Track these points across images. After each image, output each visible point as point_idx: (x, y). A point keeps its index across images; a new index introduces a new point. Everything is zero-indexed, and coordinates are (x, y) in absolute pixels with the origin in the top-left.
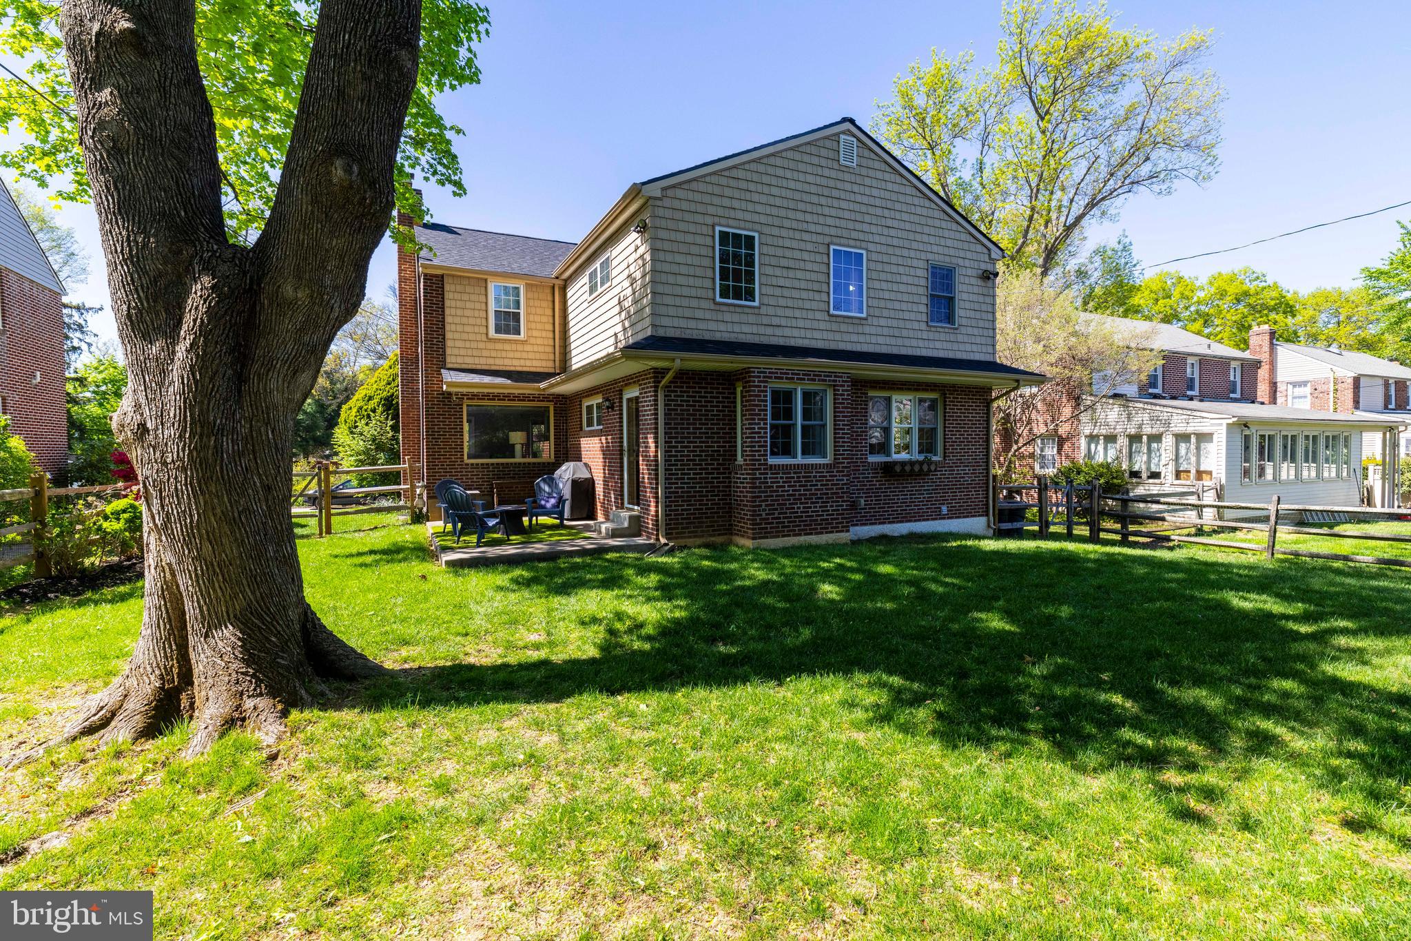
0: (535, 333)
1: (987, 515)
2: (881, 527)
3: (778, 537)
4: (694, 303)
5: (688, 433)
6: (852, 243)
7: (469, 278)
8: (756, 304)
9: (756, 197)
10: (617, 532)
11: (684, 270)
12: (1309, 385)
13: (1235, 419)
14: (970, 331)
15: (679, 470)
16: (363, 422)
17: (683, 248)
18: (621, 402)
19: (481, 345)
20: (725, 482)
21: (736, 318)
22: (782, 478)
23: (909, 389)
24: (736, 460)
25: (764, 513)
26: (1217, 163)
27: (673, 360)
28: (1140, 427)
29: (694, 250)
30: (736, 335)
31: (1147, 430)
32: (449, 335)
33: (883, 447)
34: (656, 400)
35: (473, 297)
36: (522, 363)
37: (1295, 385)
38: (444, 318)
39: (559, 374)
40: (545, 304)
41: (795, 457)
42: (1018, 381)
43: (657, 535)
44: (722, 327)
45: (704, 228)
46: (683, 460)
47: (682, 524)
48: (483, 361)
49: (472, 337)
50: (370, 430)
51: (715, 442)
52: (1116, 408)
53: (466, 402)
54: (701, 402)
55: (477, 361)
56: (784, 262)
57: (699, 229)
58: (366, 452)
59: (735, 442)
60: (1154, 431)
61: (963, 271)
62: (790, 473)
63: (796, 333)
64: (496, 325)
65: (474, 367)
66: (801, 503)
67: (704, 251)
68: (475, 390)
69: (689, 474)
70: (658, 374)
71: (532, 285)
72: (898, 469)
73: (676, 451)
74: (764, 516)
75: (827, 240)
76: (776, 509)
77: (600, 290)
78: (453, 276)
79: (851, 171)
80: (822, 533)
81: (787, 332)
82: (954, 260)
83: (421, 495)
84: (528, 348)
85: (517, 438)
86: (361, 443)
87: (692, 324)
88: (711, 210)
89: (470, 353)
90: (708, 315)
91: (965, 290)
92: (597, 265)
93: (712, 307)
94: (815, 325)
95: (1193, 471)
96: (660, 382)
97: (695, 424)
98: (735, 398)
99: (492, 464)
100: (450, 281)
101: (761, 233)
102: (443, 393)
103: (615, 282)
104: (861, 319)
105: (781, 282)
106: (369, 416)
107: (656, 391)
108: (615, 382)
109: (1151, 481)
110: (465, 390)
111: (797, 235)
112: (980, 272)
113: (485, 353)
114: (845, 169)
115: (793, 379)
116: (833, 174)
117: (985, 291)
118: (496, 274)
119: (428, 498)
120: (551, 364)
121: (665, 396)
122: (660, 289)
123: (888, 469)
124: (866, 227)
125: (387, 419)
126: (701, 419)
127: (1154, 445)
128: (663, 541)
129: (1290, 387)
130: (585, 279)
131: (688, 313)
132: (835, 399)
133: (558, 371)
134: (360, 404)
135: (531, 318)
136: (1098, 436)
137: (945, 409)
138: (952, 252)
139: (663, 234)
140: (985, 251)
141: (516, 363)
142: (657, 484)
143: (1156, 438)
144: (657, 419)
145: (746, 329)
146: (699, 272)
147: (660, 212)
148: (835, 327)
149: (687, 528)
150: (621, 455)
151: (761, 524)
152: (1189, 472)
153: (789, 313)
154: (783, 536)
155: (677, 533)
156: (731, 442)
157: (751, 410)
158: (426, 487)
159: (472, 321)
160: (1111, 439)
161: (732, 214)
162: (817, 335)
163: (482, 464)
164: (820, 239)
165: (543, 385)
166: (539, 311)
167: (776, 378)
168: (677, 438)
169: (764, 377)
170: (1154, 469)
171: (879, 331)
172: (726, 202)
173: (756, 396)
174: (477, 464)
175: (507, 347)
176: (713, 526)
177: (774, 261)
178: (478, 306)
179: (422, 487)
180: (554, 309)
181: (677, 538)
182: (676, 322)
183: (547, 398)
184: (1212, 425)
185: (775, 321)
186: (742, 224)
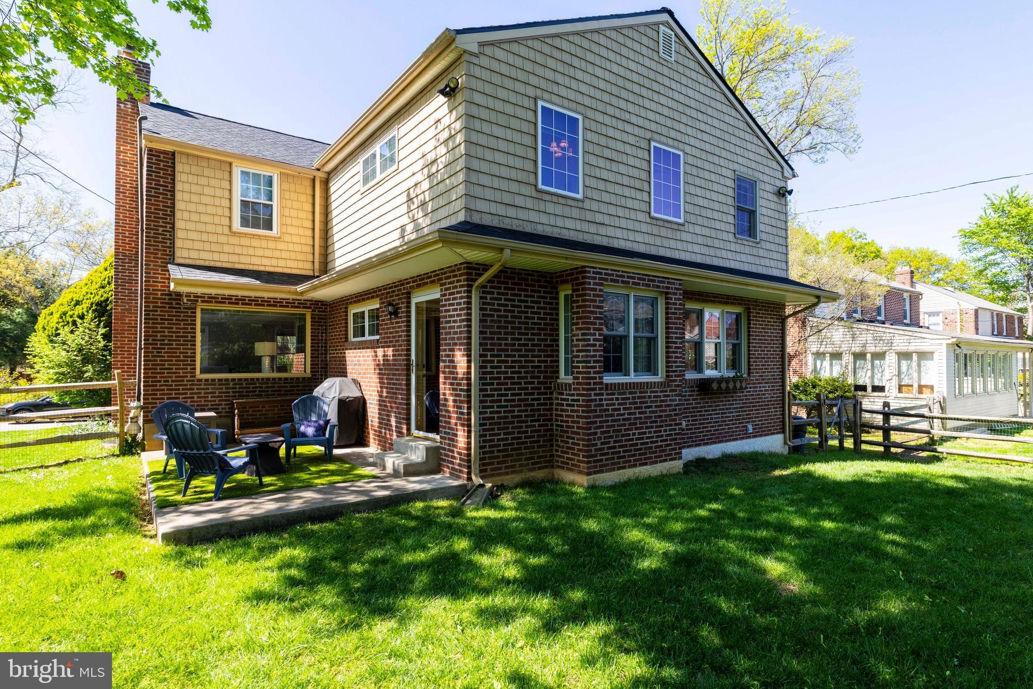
0: (291, 230)
1: (784, 432)
2: (697, 449)
3: (613, 470)
4: (514, 187)
5: (506, 345)
6: (670, 142)
7: (208, 159)
8: (580, 196)
9: (580, 75)
10: (411, 469)
11: (502, 146)
12: (941, 315)
13: (955, 340)
14: (769, 246)
15: (496, 390)
16: (67, 329)
17: (502, 120)
18: (409, 307)
19: (223, 239)
20: (545, 404)
21: (559, 210)
22: (617, 399)
23: (720, 302)
24: (558, 378)
25: (599, 442)
26: (860, 140)
27: (501, 250)
28: (864, 346)
29: (515, 123)
30: (558, 230)
31: (871, 349)
32: (179, 224)
33: (698, 365)
34: (469, 303)
35: (213, 182)
36: (274, 262)
37: (930, 314)
38: (174, 204)
39: (318, 277)
40: (303, 198)
41: (627, 374)
42: (818, 297)
43: (469, 473)
44: (544, 219)
45: (526, 100)
46: (500, 378)
47: (498, 457)
48: (224, 257)
49: (210, 228)
50: (76, 339)
51: (537, 356)
52: (841, 330)
53: (200, 306)
54: (520, 307)
55: (216, 257)
56: (607, 153)
57: (520, 100)
58: (70, 364)
59: (558, 356)
60: (878, 350)
61: (762, 186)
62: (625, 393)
63: (619, 233)
64: (242, 218)
65: (212, 264)
66: (636, 429)
67: (525, 127)
68: (213, 292)
69: (507, 395)
70: (473, 270)
71: (288, 175)
72: (715, 386)
73: (491, 367)
74: (599, 446)
75: (648, 135)
76: (611, 437)
77: (379, 177)
78: (188, 155)
79: (670, 65)
80: (656, 462)
81: (611, 232)
82: (756, 174)
83: (135, 419)
84: (281, 246)
85: (263, 349)
86: (64, 353)
87: (511, 212)
88: (533, 80)
89: (207, 247)
90: (529, 203)
91: (765, 204)
92: (377, 148)
93: (534, 194)
94: (637, 226)
95: (916, 386)
96: (475, 280)
97: (514, 334)
98: (557, 304)
99: (233, 380)
100: (184, 159)
101: (585, 117)
102: (170, 294)
103: (403, 165)
104: (679, 224)
105: (605, 175)
106: (74, 323)
107: (470, 292)
108: (402, 283)
109: (876, 394)
110: (199, 291)
111: (620, 125)
112: (775, 188)
113: (227, 249)
114: (664, 62)
115: (628, 283)
116: (654, 65)
117: (779, 208)
118: (243, 158)
119: (145, 422)
120: (309, 266)
121: (481, 298)
122: (475, 164)
123: (704, 386)
124: (682, 128)
125: (98, 326)
126: (520, 328)
127: (877, 362)
128: (476, 480)
129: (926, 316)
130: (357, 168)
131: (507, 199)
132: (667, 308)
133: (317, 274)
134: (62, 309)
135: (287, 212)
136: (824, 354)
137: (749, 324)
138: (754, 165)
139: (478, 98)
140: (779, 169)
141: (266, 262)
142: (469, 408)
143: (880, 356)
144: (470, 326)
145: (570, 224)
146: (519, 151)
147: (477, 72)
148: (655, 230)
149: (504, 462)
150: (408, 370)
151: (595, 456)
152: (912, 386)
153: (612, 210)
154: (619, 469)
155: (492, 470)
156: (552, 356)
157: (585, 317)
158: (142, 408)
159: (210, 210)
160: (836, 356)
161: (555, 88)
162: (639, 237)
163: (220, 380)
164: (641, 133)
165: (300, 288)
166: (296, 205)
167: (612, 280)
168: (493, 350)
169: (600, 279)
170: (877, 383)
171: (695, 239)
172: (549, 74)
173: (592, 301)
174: (213, 380)
175: (255, 243)
176: (533, 458)
177: (597, 150)
178: (219, 193)
179: (137, 408)
180: (314, 204)
181: (492, 476)
182: (494, 208)
183: (303, 304)
184: (932, 345)
185: (599, 218)
186: (566, 103)
